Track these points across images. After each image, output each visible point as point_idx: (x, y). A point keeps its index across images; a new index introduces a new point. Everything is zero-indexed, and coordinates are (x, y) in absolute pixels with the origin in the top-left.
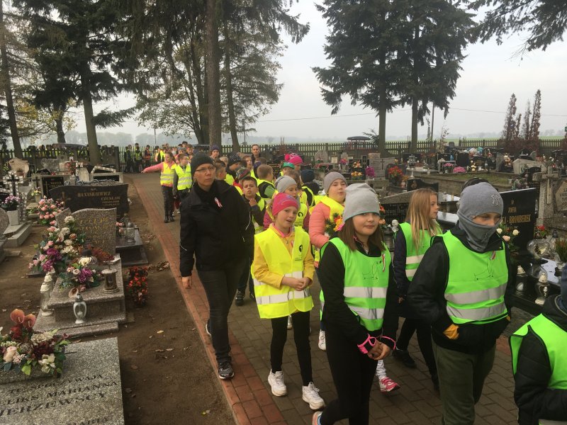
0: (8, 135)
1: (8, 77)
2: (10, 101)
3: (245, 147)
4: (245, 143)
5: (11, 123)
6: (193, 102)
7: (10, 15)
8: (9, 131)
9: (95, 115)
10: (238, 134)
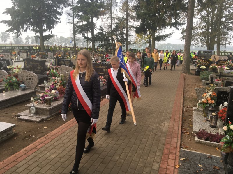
2: (127, 31)
3: (225, 53)
4: (225, 51)
9: (156, 36)
10: (221, 46)
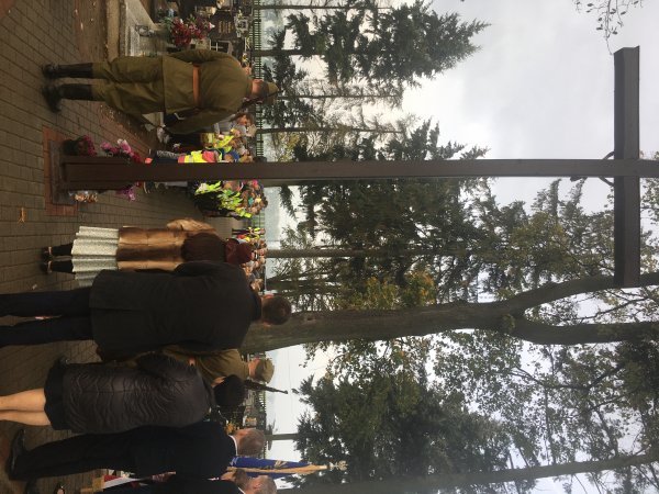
0: (273, 126)
1: (315, 130)
2: (298, 130)
5: (282, 129)
6: (303, 275)
7: (358, 136)
8: (276, 127)
9: (290, 187)
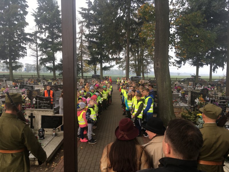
0: (80, 72)
1: (82, 57)
3: (147, 78)
9: (103, 67)
